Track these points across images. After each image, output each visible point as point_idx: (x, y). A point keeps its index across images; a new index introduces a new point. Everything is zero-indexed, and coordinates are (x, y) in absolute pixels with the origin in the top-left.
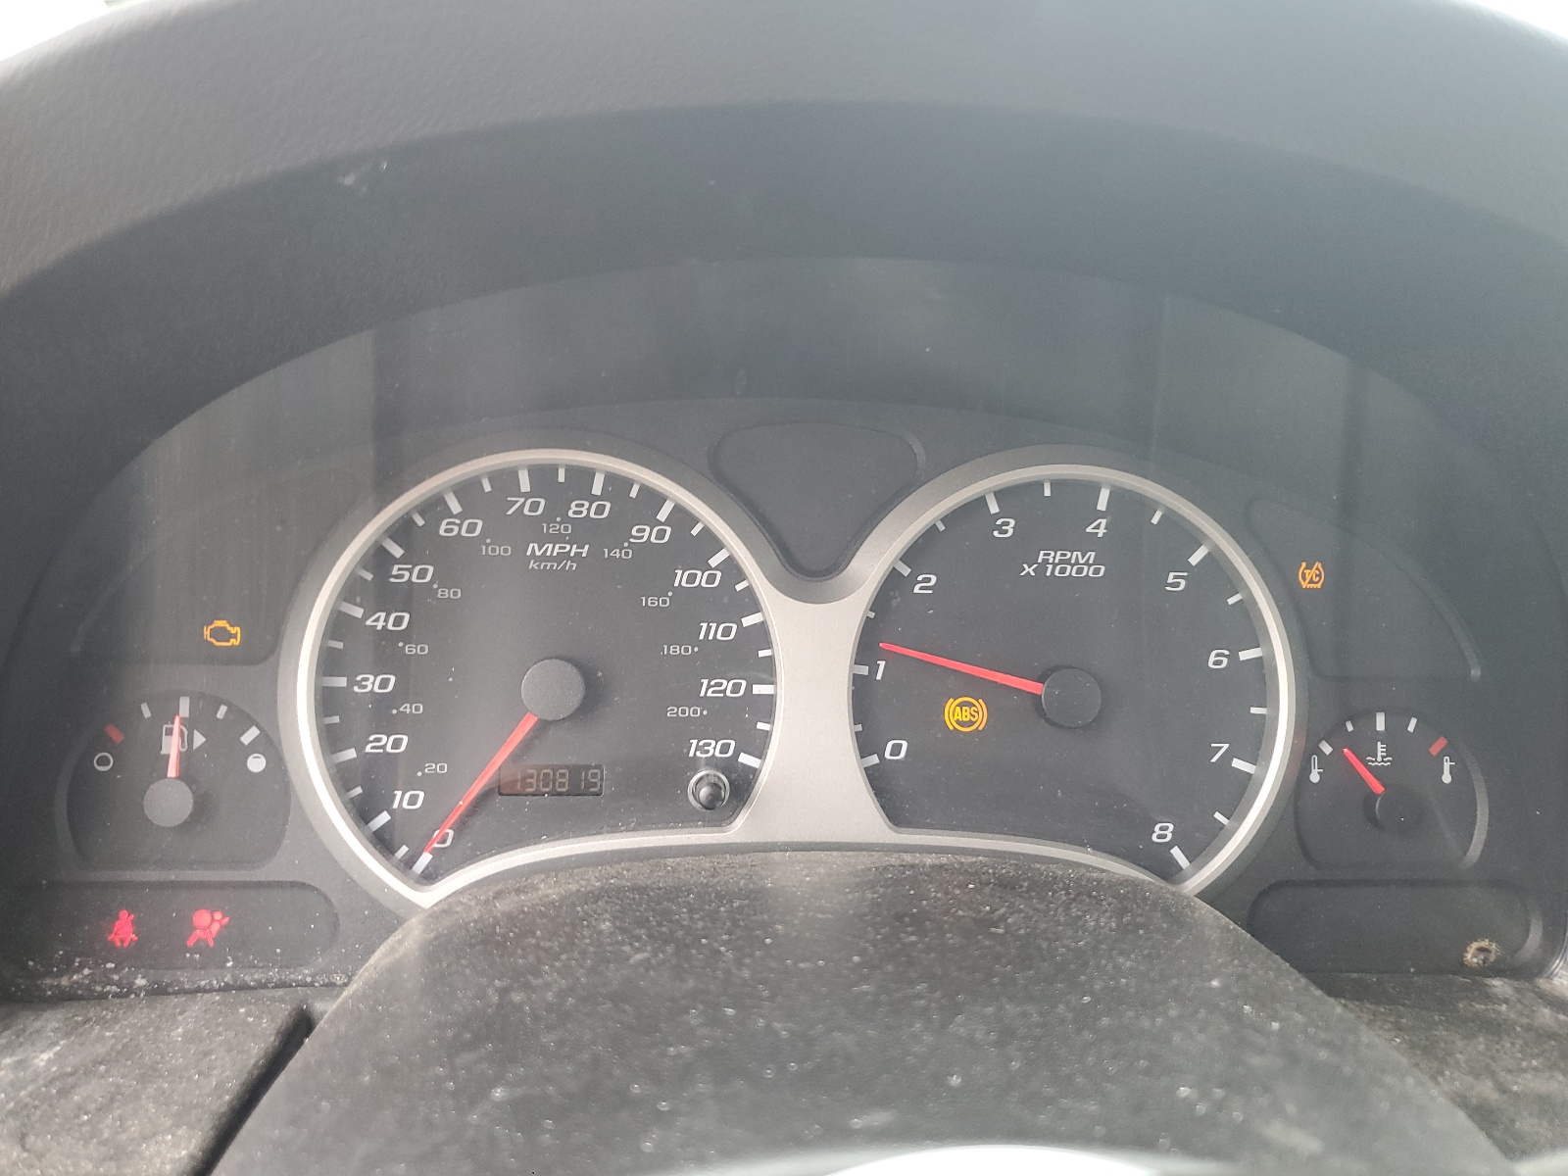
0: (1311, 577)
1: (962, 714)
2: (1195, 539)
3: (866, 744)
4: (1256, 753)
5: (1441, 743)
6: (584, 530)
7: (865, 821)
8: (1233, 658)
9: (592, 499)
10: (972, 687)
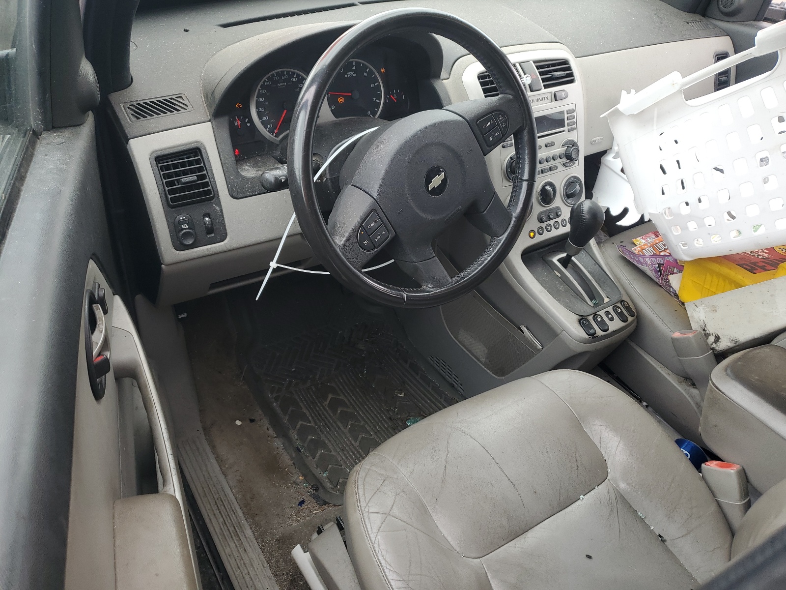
0: (383, 71)
1: (341, 100)
2: (367, 67)
3: (330, 107)
4: (380, 99)
5: (403, 93)
6: (284, 81)
7: (333, 118)
8: (374, 85)
9: (285, 75)
10: (342, 96)
